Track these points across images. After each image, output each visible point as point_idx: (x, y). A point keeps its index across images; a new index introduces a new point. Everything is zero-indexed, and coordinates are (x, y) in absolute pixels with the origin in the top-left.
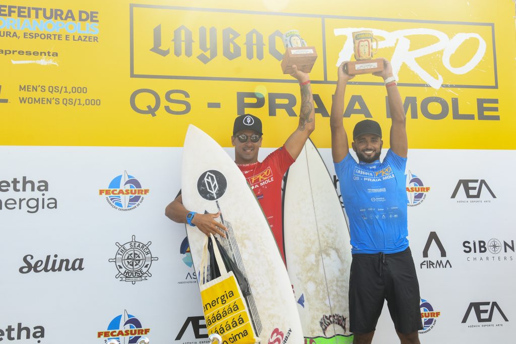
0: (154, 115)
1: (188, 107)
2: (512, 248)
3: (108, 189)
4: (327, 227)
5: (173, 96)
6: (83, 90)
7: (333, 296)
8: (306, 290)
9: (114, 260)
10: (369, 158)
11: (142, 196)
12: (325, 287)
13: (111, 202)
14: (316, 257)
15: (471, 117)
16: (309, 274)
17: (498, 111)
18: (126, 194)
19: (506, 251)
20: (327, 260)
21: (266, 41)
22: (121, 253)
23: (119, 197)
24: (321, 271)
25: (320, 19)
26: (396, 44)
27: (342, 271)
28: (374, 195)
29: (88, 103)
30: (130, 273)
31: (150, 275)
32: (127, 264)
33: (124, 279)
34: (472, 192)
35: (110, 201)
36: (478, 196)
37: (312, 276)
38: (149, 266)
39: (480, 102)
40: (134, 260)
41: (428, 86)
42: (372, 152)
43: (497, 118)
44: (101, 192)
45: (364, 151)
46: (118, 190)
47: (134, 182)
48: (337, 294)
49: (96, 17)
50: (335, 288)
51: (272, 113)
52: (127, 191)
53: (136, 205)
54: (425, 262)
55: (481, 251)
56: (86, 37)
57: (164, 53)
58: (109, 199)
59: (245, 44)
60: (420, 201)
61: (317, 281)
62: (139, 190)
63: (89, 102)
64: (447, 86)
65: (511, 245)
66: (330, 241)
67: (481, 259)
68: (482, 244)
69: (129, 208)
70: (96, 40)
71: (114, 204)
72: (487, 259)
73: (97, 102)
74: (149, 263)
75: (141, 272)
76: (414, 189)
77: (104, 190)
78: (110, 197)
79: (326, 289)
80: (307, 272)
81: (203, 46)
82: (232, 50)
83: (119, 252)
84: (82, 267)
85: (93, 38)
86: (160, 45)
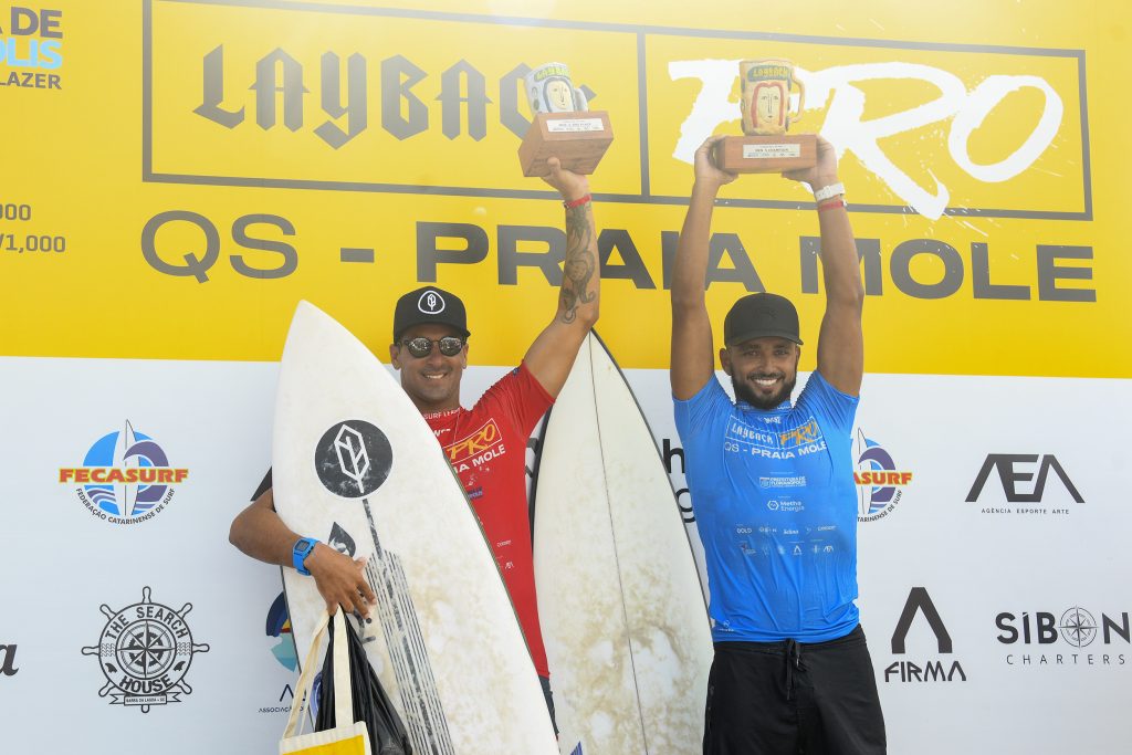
0: (202, 279)
1: (291, 258)
2: (1125, 634)
3: (81, 467)
4: (644, 572)
5: (252, 231)
6: (22, 212)
7: (659, 748)
8: (587, 733)
9: (97, 651)
10: (765, 397)
11: (170, 486)
12: (636, 725)
13: (90, 500)
14: (615, 648)
15: (1021, 293)
16: (597, 693)
17: (1090, 277)
18: (128, 480)
19: (1107, 640)
20: (642, 657)
21: (493, 92)
22: (112, 632)
23: (111, 488)
24: (628, 683)
25: (634, 36)
26: (829, 102)
27: (681, 686)
28: (776, 493)
29: (32, 246)
30: (137, 684)
31: (188, 690)
32: (129, 660)
33: (121, 699)
34: (1022, 488)
35: (87, 497)
36: (1036, 497)
37: (603, 696)
38: (184, 667)
39: (1046, 254)
40: (146, 649)
41: (910, 211)
42: (774, 381)
43: (1088, 296)
44: (64, 475)
45: (752, 377)
46: (108, 470)
47: (150, 451)
48: (669, 745)
49: (56, 24)
50: (663, 729)
51: (507, 276)
52: (130, 472)
53: (153, 509)
54: (896, 664)
55: (1042, 640)
56: (30, 75)
57: (232, 120)
58: (85, 493)
59: (438, 98)
60: (885, 508)
61: (617, 709)
62: (161, 472)
63: (37, 243)
64: (959, 212)
65: (1121, 625)
66: (651, 608)
67: (1043, 659)
68: (1046, 622)
69: (136, 516)
70: (56, 83)
71: (96, 506)
72: (1059, 659)
73: (56, 244)
74: (186, 658)
75: (165, 682)
76: (871, 478)
77: (72, 471)
78: (87, 487)
79: (638, 732)
80: (592, 687)
81: (330, 103)
82: (405, 114)
83: (109, 628)
84: (14, 668)
85: (47, 79)
86: (221, 100)
